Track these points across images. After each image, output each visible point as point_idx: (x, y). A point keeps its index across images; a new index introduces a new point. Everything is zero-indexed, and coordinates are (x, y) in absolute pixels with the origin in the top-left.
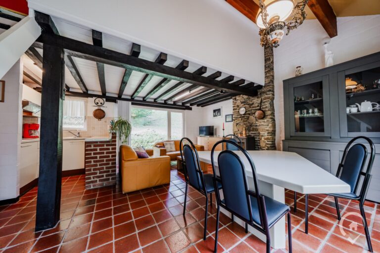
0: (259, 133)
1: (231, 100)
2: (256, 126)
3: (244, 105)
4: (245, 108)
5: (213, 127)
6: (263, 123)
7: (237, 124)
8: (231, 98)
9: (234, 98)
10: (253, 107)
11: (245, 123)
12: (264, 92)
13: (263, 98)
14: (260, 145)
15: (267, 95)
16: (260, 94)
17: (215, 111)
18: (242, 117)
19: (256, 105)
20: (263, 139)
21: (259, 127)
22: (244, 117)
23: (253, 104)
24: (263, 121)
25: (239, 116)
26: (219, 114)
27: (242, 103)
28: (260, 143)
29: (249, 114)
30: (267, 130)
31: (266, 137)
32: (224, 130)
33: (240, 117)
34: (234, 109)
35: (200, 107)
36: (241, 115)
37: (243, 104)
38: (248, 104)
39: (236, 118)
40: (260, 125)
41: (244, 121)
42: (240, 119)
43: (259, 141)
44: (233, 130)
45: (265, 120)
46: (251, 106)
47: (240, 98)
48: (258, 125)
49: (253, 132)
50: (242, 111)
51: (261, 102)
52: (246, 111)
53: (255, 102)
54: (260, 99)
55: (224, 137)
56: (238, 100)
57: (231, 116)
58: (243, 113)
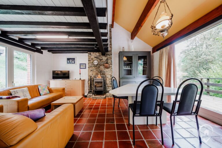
0: (106, 76)
1: (87, 54)
2: (104, 72)
3: (97, 59)
4: (97, 61)
5: (69, 71)
6: (108, 71)
7: (91, 70)
8: (87, 53)
9: (88, 53)
10: (102, 61)
11: (97, 70)
12: (108, 54)
13: (108, 57)
14: (106, 83)
15: (110, 56)
16: (107, 55)
17: (68, 59)
18: (95, 66)
19: (104, 60)
20: (108, 79)
21: (106, 73)
22: (96, 66)
23: (102, 59)
24: (108, 69)
25: (93, 66)
26: (73, 62)
27: (95, 57)
28: (106, 81)
29: (100, 65)
30: (110, 75)
31: (110, 78)
33: (94, 66)
34: (89, 61)
35: (50, 53)
36: (95, 65)
37: (96, 58)
38: (99, 59)
39: (91, 67)
40: (106, 72)
41: (96, 69)
42: (94, 67)
43: (106, 80)
44: (89, 74)
45: (109, 69)
46: (101, 61)
47: (94, 55)
48: (105, 71)
49: (102, 76)
50: (96, 62)
51: (107, 59)
52: (98, 63)
53: (103, 59)
54: (107, 57)
55: (80, 79)
56: (92, 55)
57: (85, 65)
58: (96, 64)
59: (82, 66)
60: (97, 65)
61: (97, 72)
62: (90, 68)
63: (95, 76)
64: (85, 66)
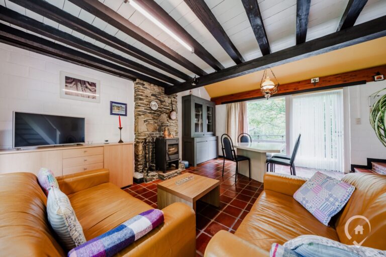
3: (156, 99)
4: (157, 102)
5: (83, 119)
6: (172, 124)
7: (145, 121)
11: (156, 121)
12: (173, 95)
13: (172, 99)
15: (174, 98)
19: (168, 104)
22: (154, 113)
24: (172, 121)
25: (149, 111)
27: (153, 95)
29: (161, 112)
32: (121, 128)
33: (150, 113)
36: (152, 110)
37: (154, 98)
38: (160, 100)
39: (144, 113)
41: (154, 119)
42: (150, 115)
44: (138, 129)
45: (174, 122)
46: (163, 103)
47: (150, 89)
48: (169, 125)
50: (155, 105)
51: (172, 103)
52: (158, 108)
53: (166, 101)
54: (170, 99)
55: (121, 141)
56: (146, 88)
57: (124, 106)
58: (154, 108)
59: (116, 108)
60: (155, 111)
61: (156, 125)
62: (142, 116)
63: (153, 134)
64: (124, 109)
